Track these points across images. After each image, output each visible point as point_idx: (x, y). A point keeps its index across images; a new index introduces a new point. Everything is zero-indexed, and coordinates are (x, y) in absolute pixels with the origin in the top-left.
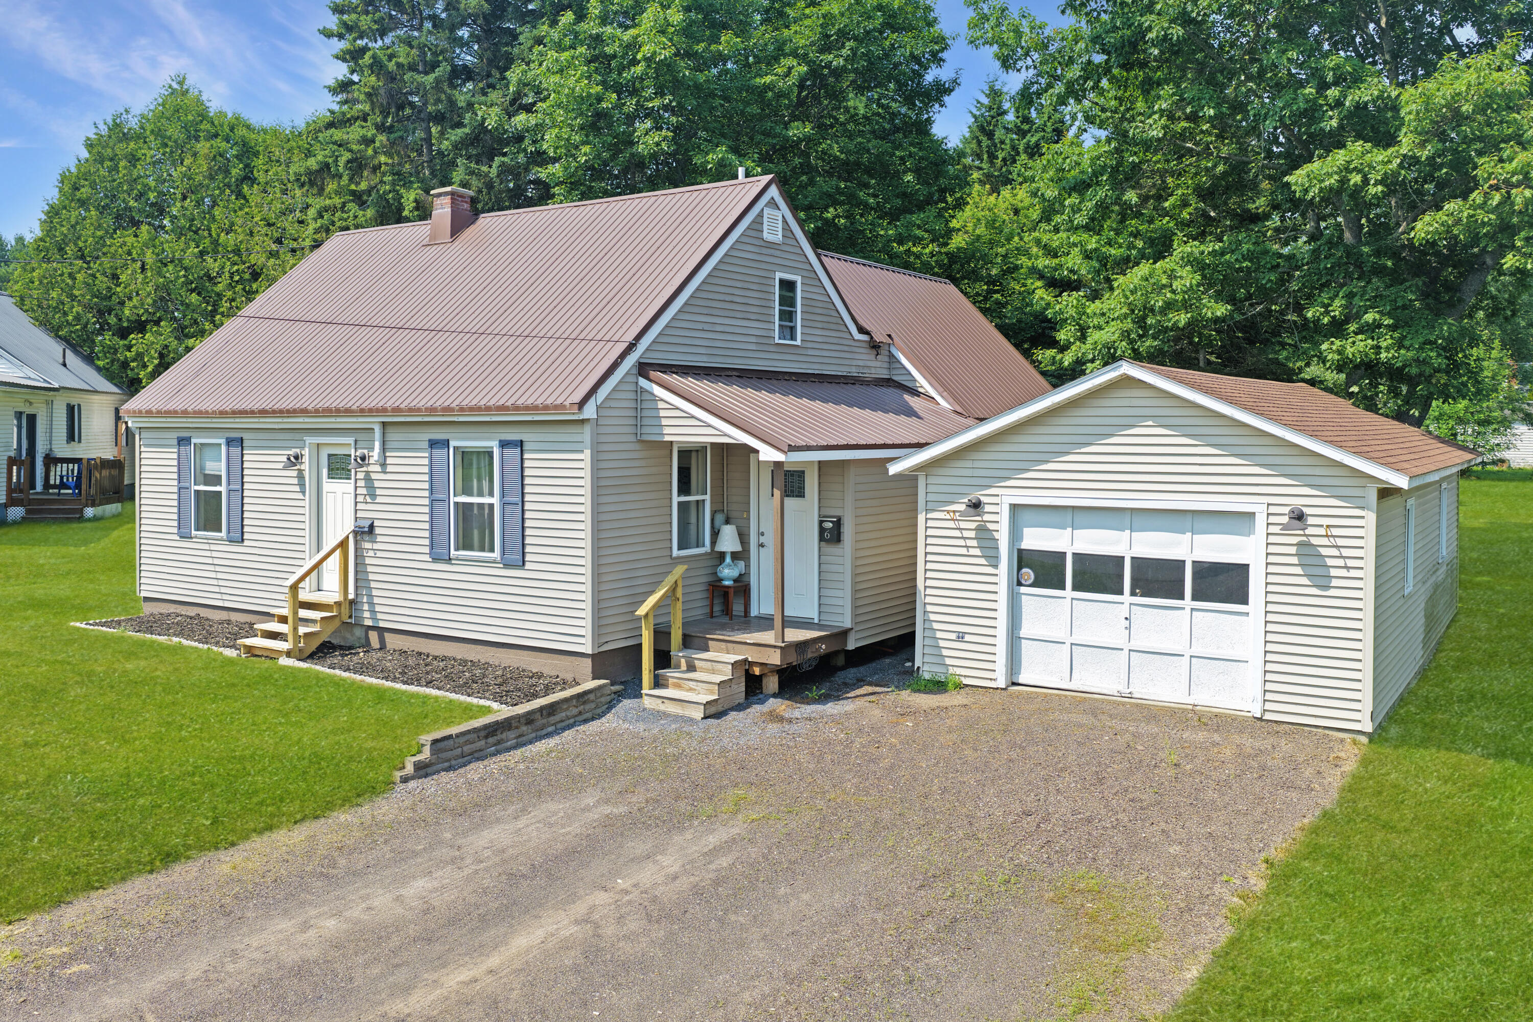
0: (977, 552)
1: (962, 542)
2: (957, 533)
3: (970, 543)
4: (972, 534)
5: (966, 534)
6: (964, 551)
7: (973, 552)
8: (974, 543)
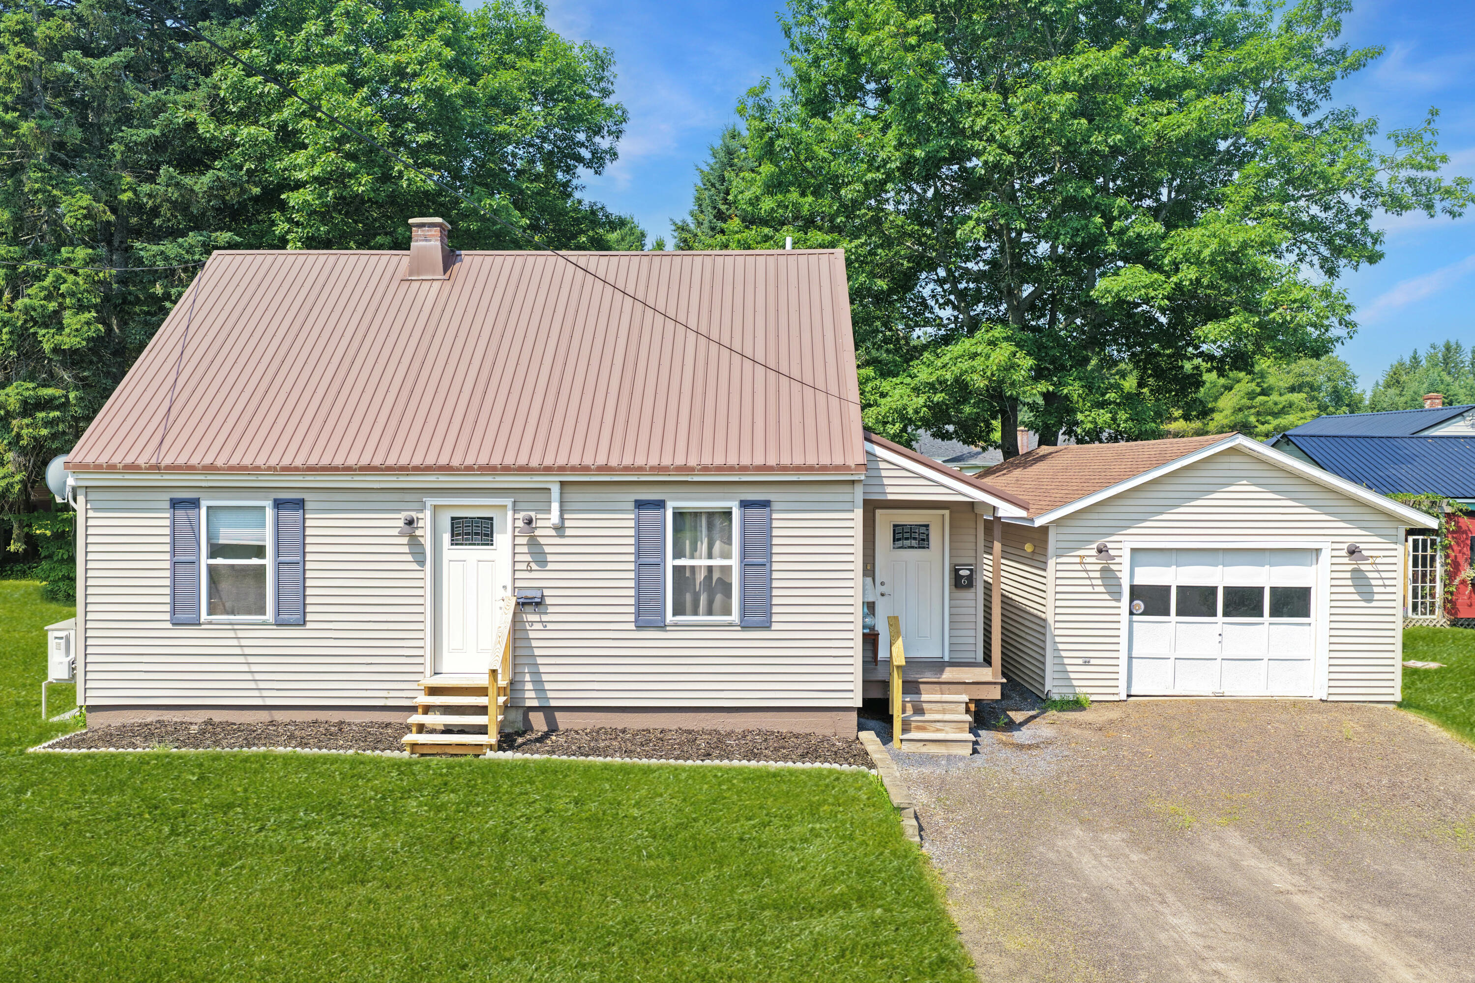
0: (1102, 589)
1: (1088, 582)
2: (1084, 575)
3: (1095, 582)
4: (1098, 575)
5: (1092, 575)
6: (1090, 589)
7: (1097, 589)
8: (1099, 582)
